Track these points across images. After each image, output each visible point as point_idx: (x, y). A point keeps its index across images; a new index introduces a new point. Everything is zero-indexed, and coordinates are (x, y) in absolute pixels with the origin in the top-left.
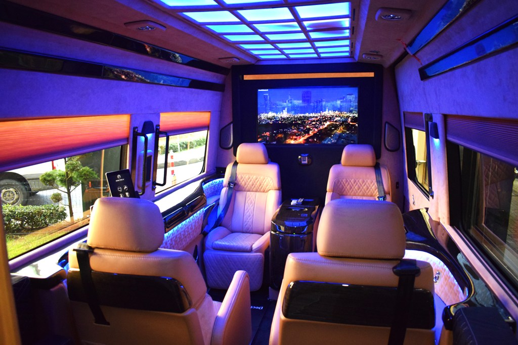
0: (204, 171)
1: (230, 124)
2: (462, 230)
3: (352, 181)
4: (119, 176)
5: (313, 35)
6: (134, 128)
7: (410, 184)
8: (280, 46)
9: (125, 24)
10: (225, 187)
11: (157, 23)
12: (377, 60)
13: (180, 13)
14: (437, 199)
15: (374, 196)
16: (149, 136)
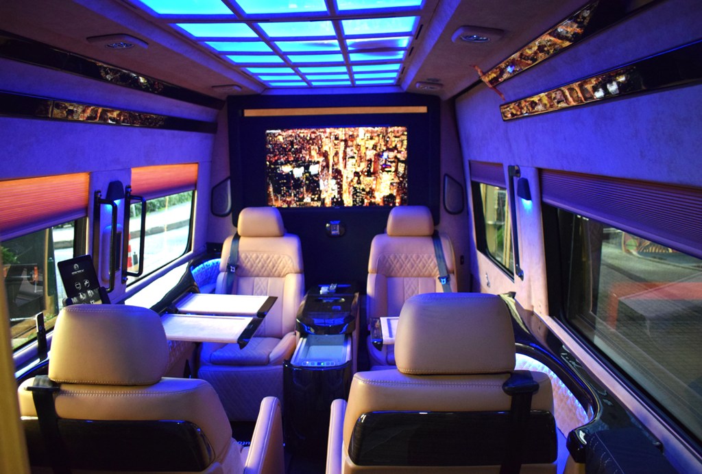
0: (190, 250)
1: (226, 180)
2: (564, 321)
3: (403, 257)
4: (76, 266)
5: (354, 57)
6: (97, 193)
7: (481, 258)
8: (303, 70)
9: (88, 38)
10: (222, 271)
11: (137, 38)
12: (435, 90)
13: (171, 25)
14: (529, 280)
15: (433, 277)
16: (117, 202)
